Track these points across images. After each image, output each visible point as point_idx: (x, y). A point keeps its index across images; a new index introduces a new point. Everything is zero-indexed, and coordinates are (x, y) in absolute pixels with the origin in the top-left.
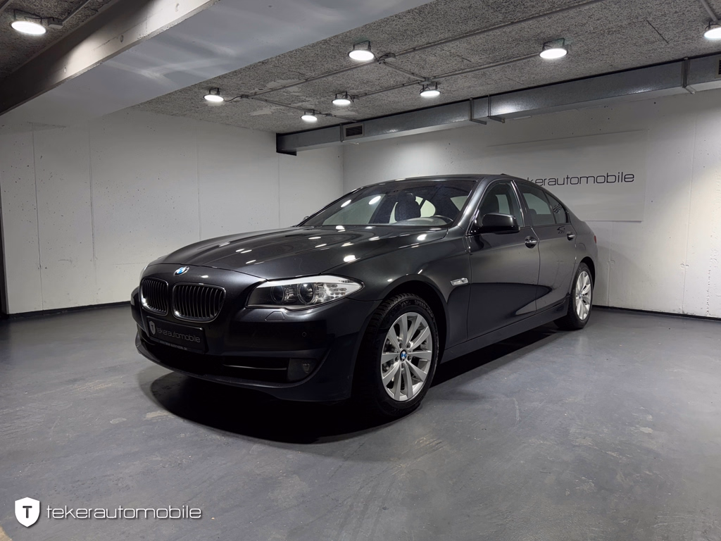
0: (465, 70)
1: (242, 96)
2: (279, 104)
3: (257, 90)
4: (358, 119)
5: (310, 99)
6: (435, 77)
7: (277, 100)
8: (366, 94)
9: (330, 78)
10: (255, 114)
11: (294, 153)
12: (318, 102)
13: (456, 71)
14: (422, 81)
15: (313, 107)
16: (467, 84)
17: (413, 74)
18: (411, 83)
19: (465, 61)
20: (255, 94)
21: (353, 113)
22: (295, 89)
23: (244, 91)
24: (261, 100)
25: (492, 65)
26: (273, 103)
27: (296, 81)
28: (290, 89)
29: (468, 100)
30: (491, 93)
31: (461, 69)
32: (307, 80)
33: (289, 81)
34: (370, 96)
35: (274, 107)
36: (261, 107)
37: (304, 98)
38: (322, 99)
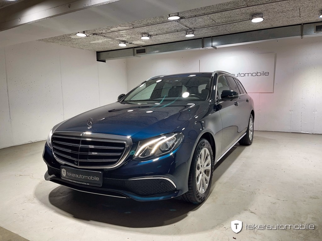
0: (210, 26)
1: (94, 34)
2: (110, 38)
3: (104, 31)
4: (143, 45)
5: (127, 36)
6: (195, 28)
7: (110, 36)
8: (157, 35)
9: (145, 27)
10: (94, 42)
11: (104, 61)
12: (130, 38)
13: (206, 25)
14: (188, 30)
15: (125, 40)
16: (205, 32)
17: (186, 26)
18: (182, 30)
19: (214, 22)
20: (101, 33)
21: (143, 43)
22: (124, 31)
23: (96, 32)
24: (102, 36)
25: (224, 24)
26: (108, 37)
27: (128, 28)
28: (121, 32)
29: (201, 38)
30: (213, 36)
31: (209, 25)
32: (133, 28)
33: (124, 28)
34: (158, 36)
35: (106, 40)
36: (98, 39)
37: (125, 36)
38: (134, 36)
